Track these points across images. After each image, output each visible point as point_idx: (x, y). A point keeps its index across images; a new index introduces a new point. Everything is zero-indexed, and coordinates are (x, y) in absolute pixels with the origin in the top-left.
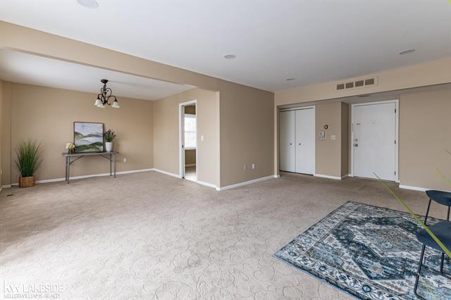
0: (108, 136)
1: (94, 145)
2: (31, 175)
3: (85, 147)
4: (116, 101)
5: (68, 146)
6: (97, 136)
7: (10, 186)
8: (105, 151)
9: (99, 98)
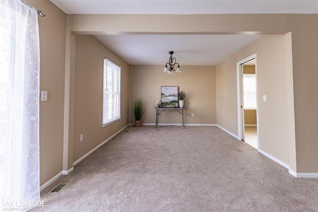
0: (181, 96)
1: (172, 102)
2: (139, 120)
3: (167, 103)
4: (179, 67)
5: (158, 102)
6: (174, 96)
7: (131, 125)
8: (179, 107)
9: (166, 66)
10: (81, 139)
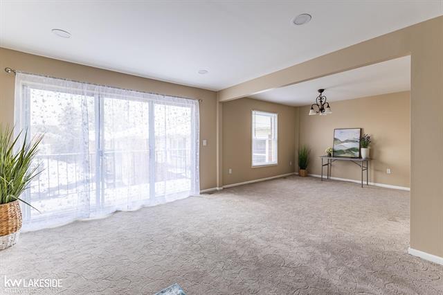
0: (364, 141)
1: (350, 150)
2: (305, 169)
3: (342, 152)
6: (353, 141)
10: (230, 172)
